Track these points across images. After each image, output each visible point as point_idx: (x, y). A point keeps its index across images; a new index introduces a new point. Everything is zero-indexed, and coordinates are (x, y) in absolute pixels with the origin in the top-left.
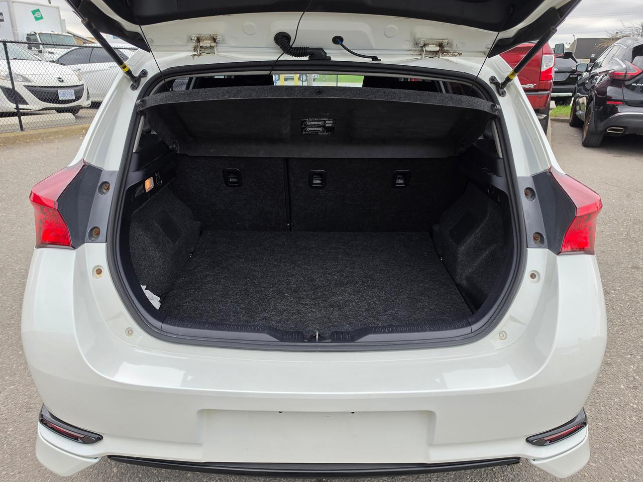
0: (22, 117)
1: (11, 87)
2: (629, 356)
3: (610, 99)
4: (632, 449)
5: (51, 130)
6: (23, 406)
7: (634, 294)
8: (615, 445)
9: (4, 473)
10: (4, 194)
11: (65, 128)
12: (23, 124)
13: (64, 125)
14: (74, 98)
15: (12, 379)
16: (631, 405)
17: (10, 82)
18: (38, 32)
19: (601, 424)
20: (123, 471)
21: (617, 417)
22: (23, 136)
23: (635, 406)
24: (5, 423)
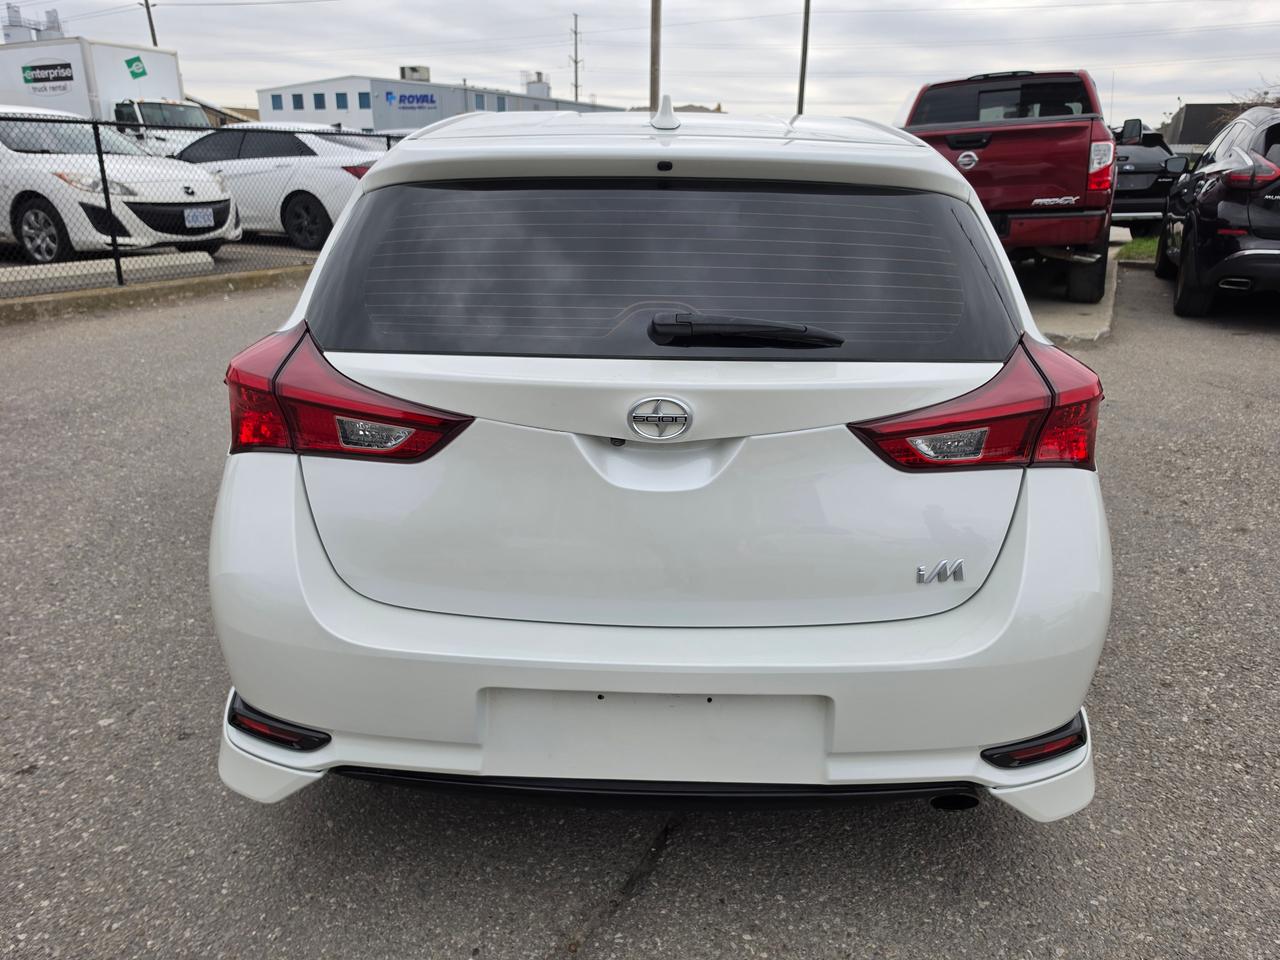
0: (122, 260)
1: (103, 205)
2: (1205, 673)
3: (1224, 224)
4: (1187, 812)
5: (171, 283)
6: (172, 731)
7: (1230, 574)
8: (1160, 805)
9: (154, 824)
10: (98, 397)
11: (197, 280)
12: (123, 273)
13: (194, 274)
14: (212, 224)
15: (151, 691)
16: (1197, 747)
17: (103, 195)
18: (136, 100)
19: (1139, 774)
20: (343, 825)
21: (1169, 764)
22: (122, 294)
23: (1203, 749)
24: (147, 755)
